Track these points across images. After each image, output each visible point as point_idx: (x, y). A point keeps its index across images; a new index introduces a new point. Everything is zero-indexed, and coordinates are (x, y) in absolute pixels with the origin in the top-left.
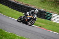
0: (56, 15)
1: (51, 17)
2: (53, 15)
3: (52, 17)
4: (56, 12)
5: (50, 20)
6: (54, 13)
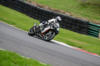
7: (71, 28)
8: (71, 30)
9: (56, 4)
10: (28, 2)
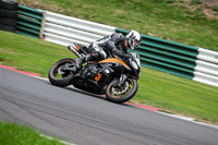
0: (58, 18)
1: (40, 26)
2: (48, 18)
3: (44, 23)
4: (56, 7)
5: (37, 35)
6: (49, 10)
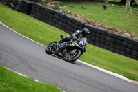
7: (131, 54)
8: (131, 57)
9: (111, 20)
10: (73, 17)
